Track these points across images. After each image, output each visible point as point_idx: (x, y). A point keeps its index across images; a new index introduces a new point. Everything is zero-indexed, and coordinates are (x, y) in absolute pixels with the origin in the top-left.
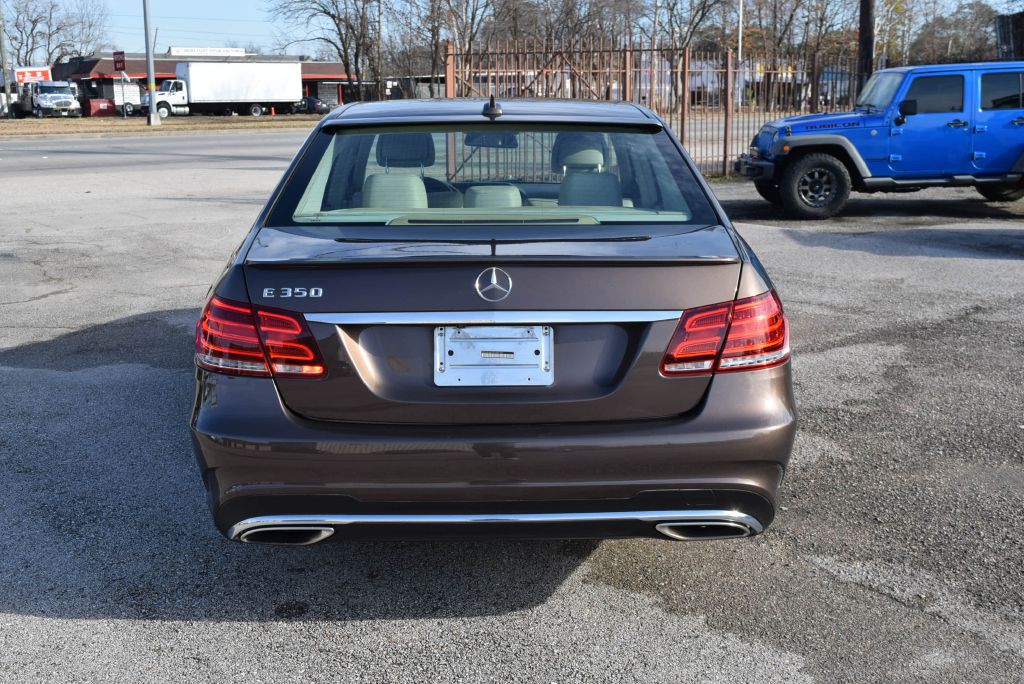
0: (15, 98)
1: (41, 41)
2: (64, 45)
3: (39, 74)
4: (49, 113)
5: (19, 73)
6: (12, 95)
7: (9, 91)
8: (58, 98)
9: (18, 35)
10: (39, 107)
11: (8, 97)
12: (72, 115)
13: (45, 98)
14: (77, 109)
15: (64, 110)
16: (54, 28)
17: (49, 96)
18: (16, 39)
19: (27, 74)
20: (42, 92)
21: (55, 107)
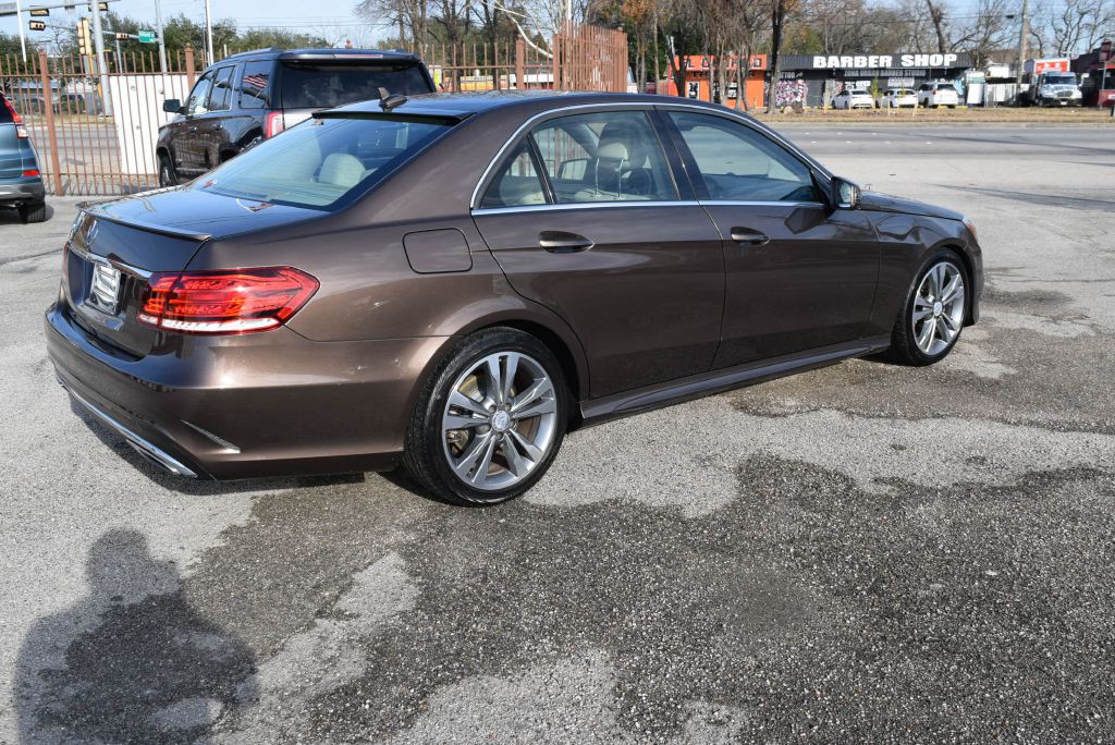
0: (1025, 87)
1: (1085, 33)
2: (1109, 36)
3: (1058, 65)
4: (1050, 103)
5: (1038, 65)
6: (1023, 86)
7: (1019, 81)
8: (1060, 88)
9: (1064, 27)
10: (1040, 97)
11: (1019, 87)
12: (1071, 104)
13: (1047, 88)
14: (1078, 100)
15: (1064, 100)
16: (1101, 19)
17: (1052, 86)
18: (1061, 31)
19: (1047, 65)
20: (1048, 82)
21: (1056, 97)
